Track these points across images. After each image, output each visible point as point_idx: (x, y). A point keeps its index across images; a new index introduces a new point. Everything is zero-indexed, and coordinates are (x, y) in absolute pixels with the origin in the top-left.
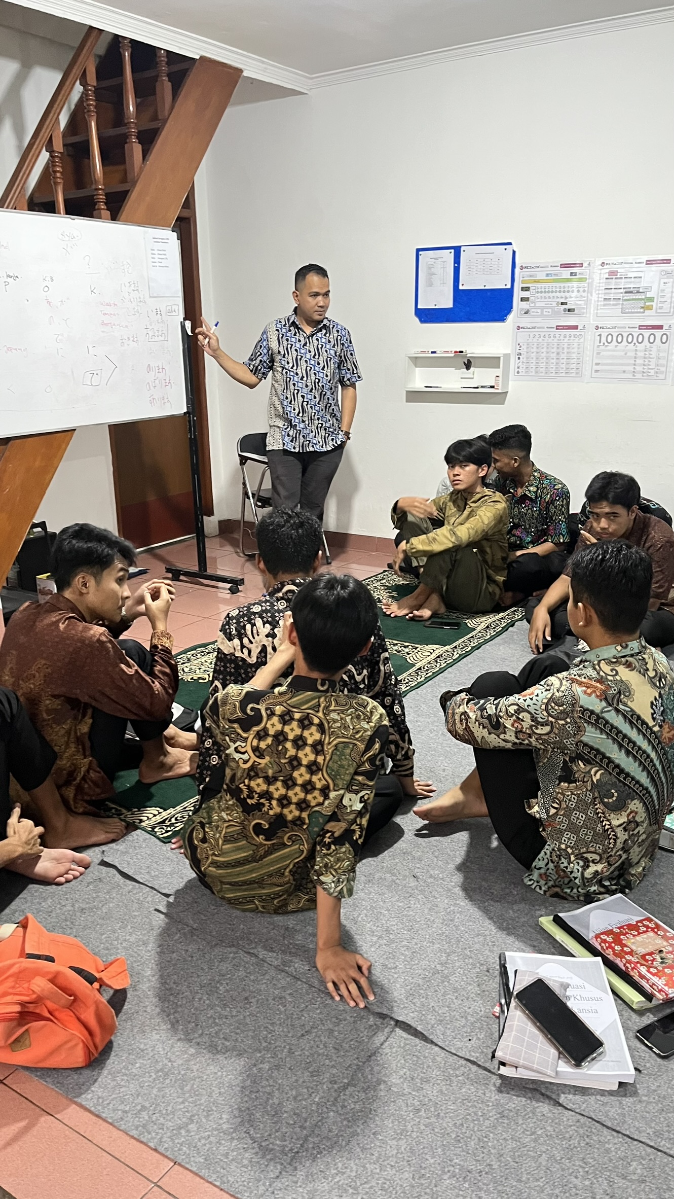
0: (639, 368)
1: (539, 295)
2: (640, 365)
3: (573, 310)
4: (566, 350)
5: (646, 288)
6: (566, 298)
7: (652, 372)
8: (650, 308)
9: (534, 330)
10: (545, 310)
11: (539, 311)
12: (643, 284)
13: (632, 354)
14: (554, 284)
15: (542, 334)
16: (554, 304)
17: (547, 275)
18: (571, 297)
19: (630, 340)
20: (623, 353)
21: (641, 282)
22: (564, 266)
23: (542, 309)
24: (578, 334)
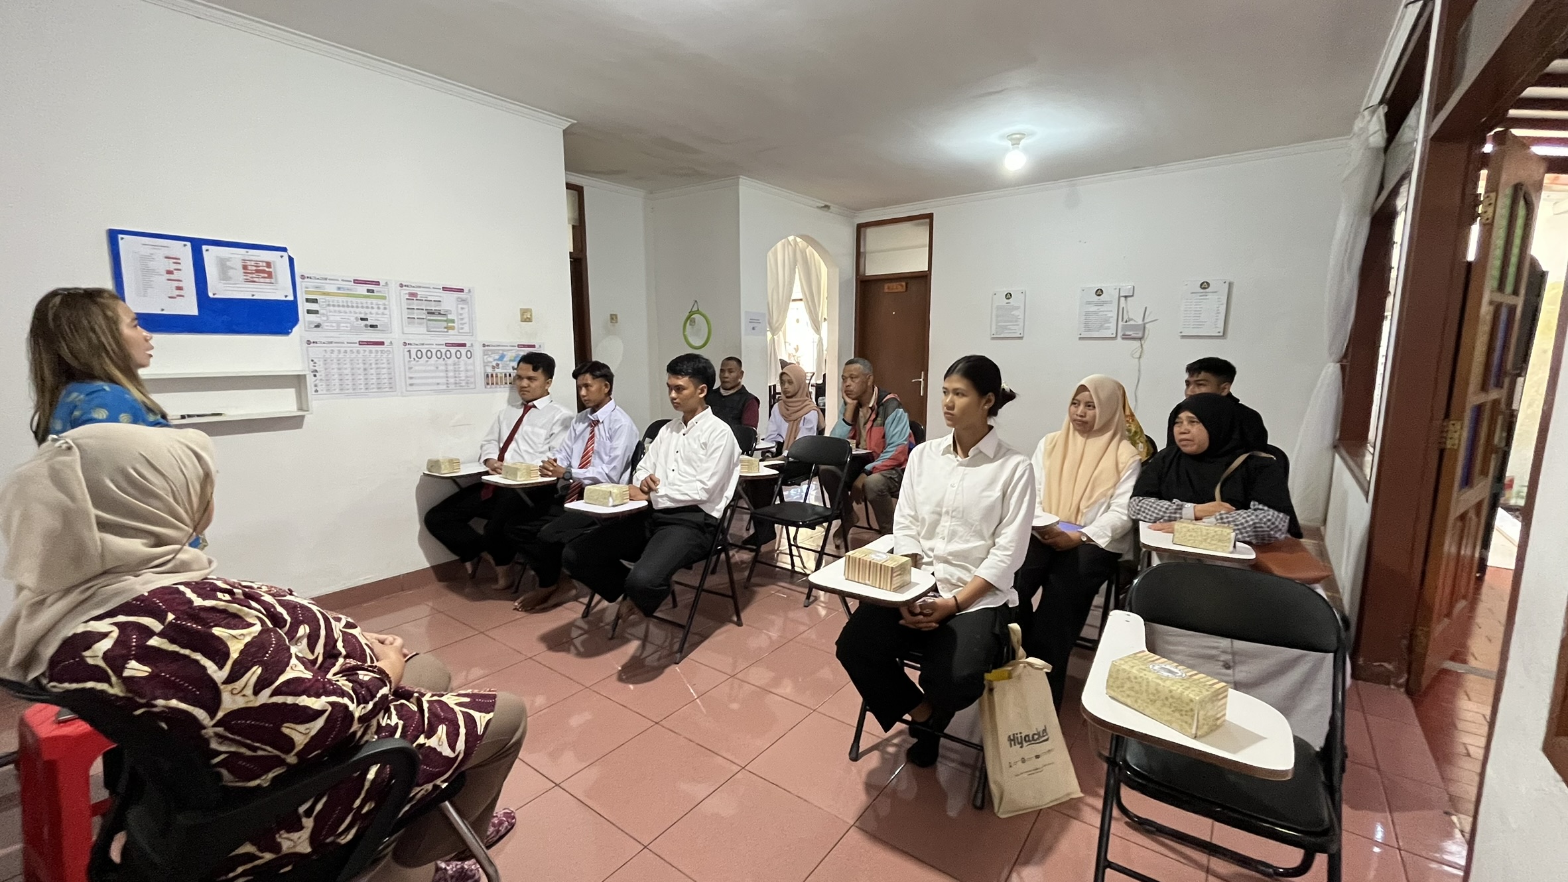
0: (452, 380)
1: (332, 308)
2: (451, 377)
3: (376, 326)
4: (373, 366)
5: (449, 312)
6: (366, 314)
7: (463, 384)
8: (453, 328)
9: (331, 345)
10: (342, 325)
11: (334, 325)
12: (443, 307)
13: (443, 368)
14: (349, 299)
15: (342, 350)
16: (353, 319)
17: (339, 289)
18: (371, 313)
19: (439, 356)
20: (433, 368)
21: (440, 305)
22: (356, 281)
23: (338, 323)
24: (386, 349)
